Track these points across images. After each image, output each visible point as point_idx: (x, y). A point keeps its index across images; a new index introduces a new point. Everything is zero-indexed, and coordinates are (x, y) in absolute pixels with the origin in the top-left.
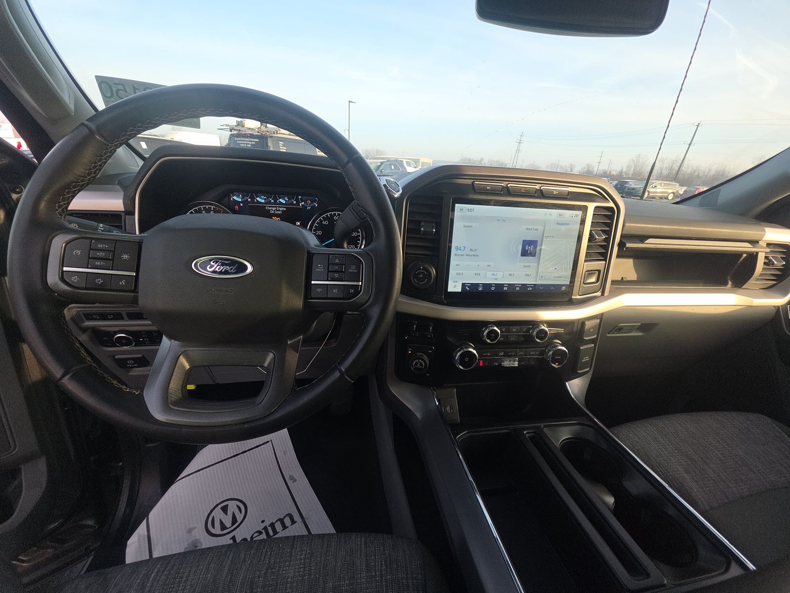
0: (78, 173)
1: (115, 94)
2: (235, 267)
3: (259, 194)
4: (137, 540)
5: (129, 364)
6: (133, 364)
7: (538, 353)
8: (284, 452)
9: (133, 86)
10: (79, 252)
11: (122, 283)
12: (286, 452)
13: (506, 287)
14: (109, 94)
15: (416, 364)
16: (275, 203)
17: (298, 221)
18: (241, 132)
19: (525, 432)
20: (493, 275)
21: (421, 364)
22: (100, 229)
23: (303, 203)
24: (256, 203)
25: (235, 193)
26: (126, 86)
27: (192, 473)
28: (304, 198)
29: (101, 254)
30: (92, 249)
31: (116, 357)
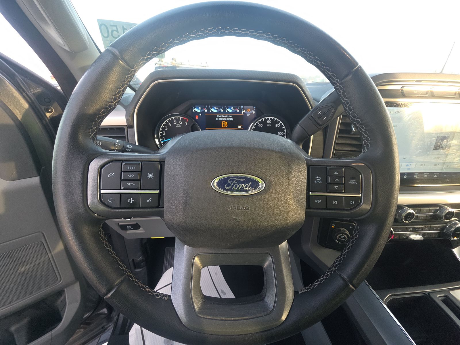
0: (106, 99)
1: (110, 34)
2: (250, 184)
3: (213, 106)
4: (135, 333)
5: (128, 228)
6: (130, 228)
7: (440, 228)
8: (215, 273)
9: (123, 27)
10: (112, 175)
11: (149, 201)
12: (217, 273)
13: (416, 175)
14: (106, 35)
15: (340, 237)
16: (224, 112)
17: (240, 125)
18: (161, 65)
19: (438, 296)
20: (407, 165)
21: (345, 238)
22: (117, 145)
23: (244, 111)
24: (210, 113)
25: (196, 106)
26: (118, 27)
27: (163, 288)
28: (245, 107)
29: (131, 176)
30: (123, 171)
31: (120, 224)
